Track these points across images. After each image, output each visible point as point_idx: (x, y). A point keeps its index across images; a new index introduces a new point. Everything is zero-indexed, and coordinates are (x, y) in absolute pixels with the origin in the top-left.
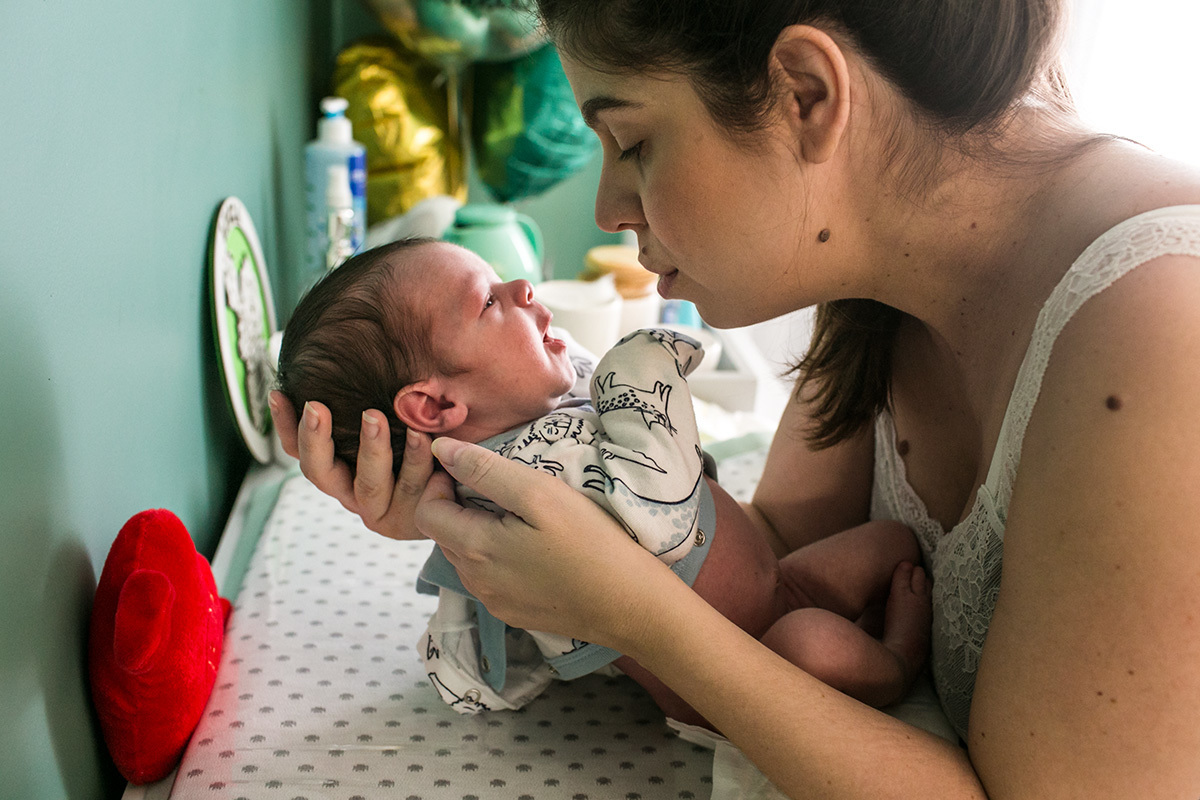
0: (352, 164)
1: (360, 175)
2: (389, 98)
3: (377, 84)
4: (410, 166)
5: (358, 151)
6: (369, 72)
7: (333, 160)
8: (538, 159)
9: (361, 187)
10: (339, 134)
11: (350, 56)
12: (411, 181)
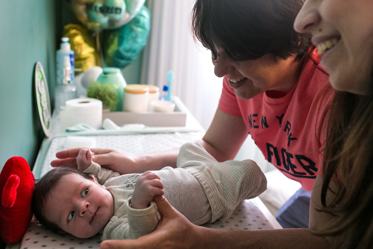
0: (71, 56)
1: (73, 59)
2: (79, 39)
3: (75, 35)
4: (85, 59)
5: (72, 53)
6: (73, 31)
7: (65, 55)
8: (122, 57)
9: (73, 63)
10: (66, 47)
11: (67, 27)
12: (85, 63)
